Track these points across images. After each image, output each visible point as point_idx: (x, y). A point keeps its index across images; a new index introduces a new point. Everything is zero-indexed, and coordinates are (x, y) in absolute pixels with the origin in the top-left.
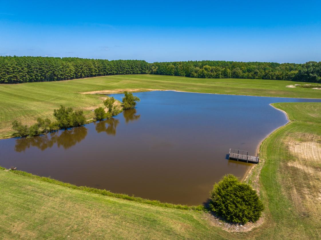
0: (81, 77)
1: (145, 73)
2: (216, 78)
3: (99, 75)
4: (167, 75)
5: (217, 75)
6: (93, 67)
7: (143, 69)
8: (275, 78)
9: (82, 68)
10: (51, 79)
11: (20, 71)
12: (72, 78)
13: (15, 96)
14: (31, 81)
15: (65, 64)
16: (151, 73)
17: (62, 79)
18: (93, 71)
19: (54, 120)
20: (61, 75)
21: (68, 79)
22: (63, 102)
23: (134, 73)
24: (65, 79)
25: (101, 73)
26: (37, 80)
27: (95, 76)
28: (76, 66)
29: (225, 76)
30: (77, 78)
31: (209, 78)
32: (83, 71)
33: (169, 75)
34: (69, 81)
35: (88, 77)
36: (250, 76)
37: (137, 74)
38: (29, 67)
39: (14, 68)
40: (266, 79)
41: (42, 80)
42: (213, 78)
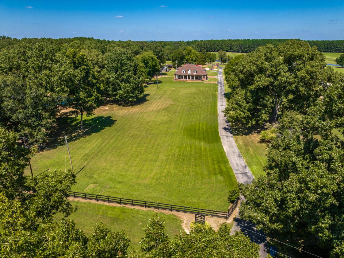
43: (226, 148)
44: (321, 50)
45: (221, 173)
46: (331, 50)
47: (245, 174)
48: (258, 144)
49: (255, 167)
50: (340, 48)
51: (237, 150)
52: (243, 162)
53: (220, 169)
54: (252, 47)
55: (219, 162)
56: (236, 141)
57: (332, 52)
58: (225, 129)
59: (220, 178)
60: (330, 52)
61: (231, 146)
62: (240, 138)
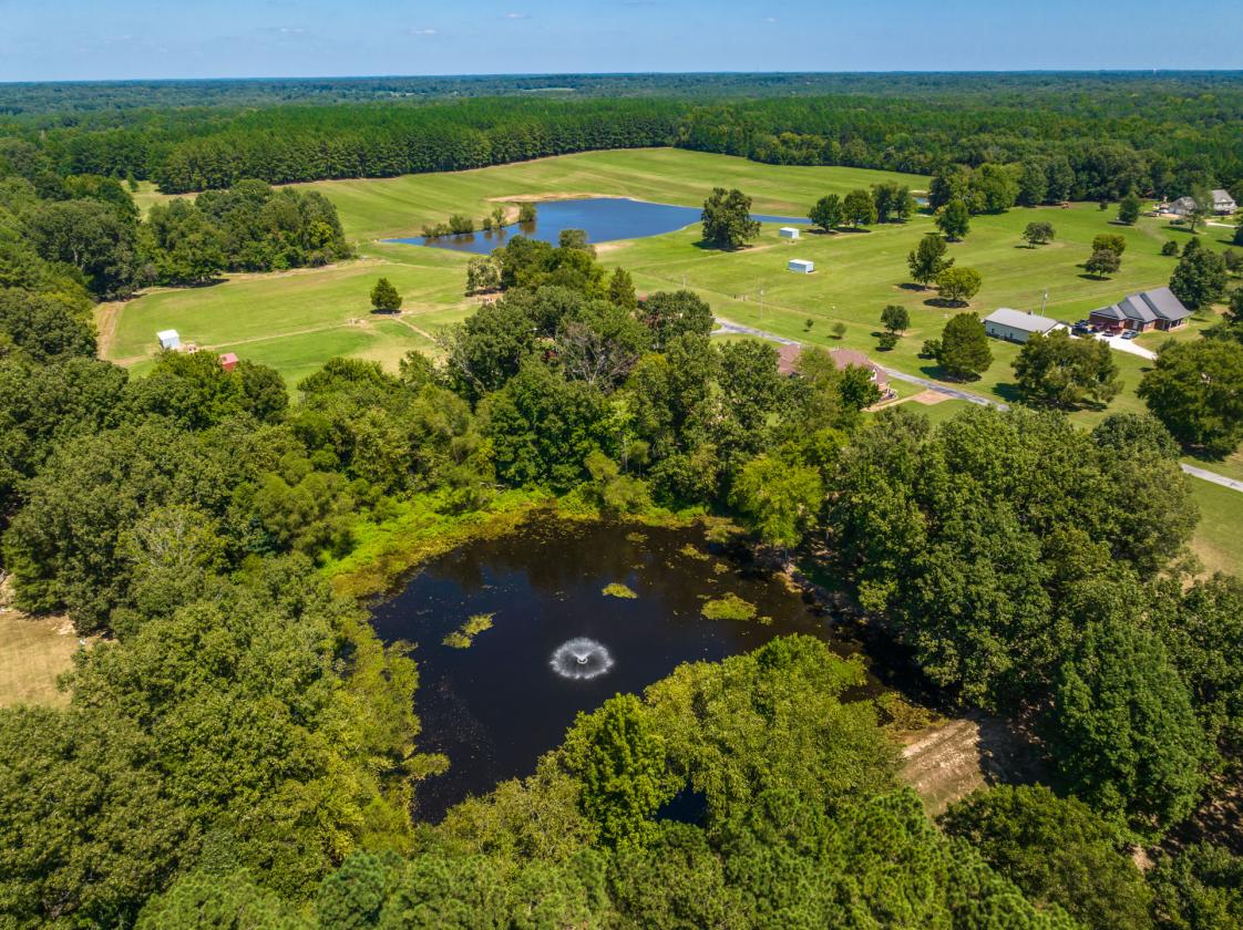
0: (504, 161)
1: (662, 145)
2: (804, 164)
3: (544, 155)
4: (708, 151)
5: (807, 158)
6: (528, 138)
8: (917, 169)
9: (504, 144)
10: (448, 167)
11: (398, 155)
12: (485, 165)
13: (405, 202)
14: (413, 171)
15: (472, 137)
16: (678, 146)
17: (467, 168)
18: (529, 147)
19: (449, 226)
20: (466, 159)
21: (478, 167)
22: (460, 212)
23: (632, 146)
24: (472, 167)
25: (548, 151)
26: (423, 170)
27: (534, 157)
28: (494, 139)
29: (826, 159)
30: (495, 163)
31: (789, 164)
32: (507, 151)
33: (713, 151)
34: (480, 170)
35: (518, 160)
36: (877, 162)
37: (643, 146)
38: (410, 145)
39: (389, 150)
40: (902, 171)
41: (431, 170)
42: (798, 164)
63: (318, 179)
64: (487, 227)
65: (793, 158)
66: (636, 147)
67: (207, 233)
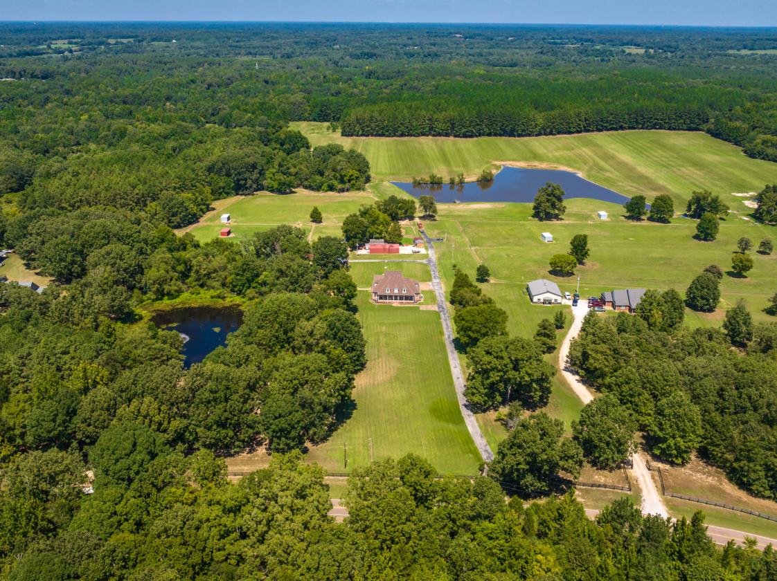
0: (552, 134)
1: (697, 130)
6: (573, 119)
7: (692, 122)
12: (538, 135)
15: (531, 116)
16: (708, 132)
17: (524, 135)
18: (573, 125)
21: (532, 136)
24: (528, 135)
28: (547, 119)
30: (545, 134)
31: (763, 159)
32: (554, 127)
33: (725, 140)
43: (470, 429)
44: (624, 125)
45: (471, 452)
46: (644, 124)
47: (486, 451)
48: (494, 423)
49: (493, 445)
50: (662, 120)
51: (479, 431)
52: (484, 442)
53: (469, 448)
54: (478, 125)
55: (467, 443)
56: (477, 420)
57: (647, 128)
58: (466, 406)
59: (471, 456)
60: (642, 128)
61: (473, 427)
62: (480, 415)
63: (423, 135)
64: (452, 182)
65: (767, 155)
66: (674, 129)
67: (300, 169)
